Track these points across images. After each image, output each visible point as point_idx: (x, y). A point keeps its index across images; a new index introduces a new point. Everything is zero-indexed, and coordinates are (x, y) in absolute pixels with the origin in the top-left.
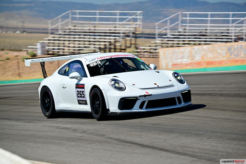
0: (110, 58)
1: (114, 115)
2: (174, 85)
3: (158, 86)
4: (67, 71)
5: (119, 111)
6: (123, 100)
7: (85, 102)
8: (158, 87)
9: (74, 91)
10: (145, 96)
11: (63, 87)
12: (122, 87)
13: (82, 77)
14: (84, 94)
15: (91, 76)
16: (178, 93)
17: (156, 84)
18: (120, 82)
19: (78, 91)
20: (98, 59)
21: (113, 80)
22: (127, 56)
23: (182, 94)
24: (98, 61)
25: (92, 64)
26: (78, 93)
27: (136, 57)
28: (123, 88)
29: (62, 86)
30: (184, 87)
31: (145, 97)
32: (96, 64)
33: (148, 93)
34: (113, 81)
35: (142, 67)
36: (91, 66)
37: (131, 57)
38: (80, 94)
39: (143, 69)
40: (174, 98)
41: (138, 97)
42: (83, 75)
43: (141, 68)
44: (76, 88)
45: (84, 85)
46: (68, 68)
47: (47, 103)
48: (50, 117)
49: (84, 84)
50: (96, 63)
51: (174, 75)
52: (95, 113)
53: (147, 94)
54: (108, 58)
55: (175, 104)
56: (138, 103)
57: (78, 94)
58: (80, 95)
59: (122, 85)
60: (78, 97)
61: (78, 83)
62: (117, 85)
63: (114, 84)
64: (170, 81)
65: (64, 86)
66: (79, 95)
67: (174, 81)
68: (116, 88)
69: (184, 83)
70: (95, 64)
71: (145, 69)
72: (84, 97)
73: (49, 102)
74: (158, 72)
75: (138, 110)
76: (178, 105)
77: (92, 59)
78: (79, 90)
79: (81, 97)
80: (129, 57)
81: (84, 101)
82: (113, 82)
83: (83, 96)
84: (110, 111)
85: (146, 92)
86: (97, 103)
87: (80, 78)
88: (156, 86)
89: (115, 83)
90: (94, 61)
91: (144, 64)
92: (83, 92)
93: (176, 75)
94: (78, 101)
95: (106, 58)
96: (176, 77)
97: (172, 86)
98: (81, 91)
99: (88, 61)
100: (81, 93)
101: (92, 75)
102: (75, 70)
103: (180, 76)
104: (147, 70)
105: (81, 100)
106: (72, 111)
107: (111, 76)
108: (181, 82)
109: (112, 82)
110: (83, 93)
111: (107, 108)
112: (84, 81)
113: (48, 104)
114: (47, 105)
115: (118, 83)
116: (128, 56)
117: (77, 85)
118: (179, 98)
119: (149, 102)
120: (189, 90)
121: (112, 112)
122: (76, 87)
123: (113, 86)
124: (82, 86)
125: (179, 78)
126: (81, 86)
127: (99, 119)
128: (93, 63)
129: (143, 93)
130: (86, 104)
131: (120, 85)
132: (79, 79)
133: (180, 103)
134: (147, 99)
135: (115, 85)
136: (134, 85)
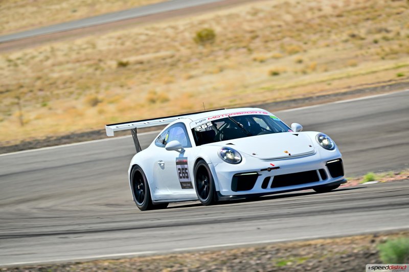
0: (227, 117)
2: (315, 152)
3: (290, 154)
4: (166, 140)
5: (233, 193)
7: (189, 185)
8: (290, 157)
9: (174, 169)
10: (269, 169)
12: (237, 158)
14: (187, 173)
15: (197, 145)
17: (287, 152)
19: (179, 169)
20: (209, 119)
21: (224, 149)
22: (255, 112)
23: (327, 165)
24: (208, 122)
25: (200, 127)
26: (180, 171)
27: (269, 114)
29: (159, 162)
30: (332, 154)
31: (269, 171)
32: (206, 127)
33: (273, 165)
36: (198, 130)
40: (315, 172)
41: (259, 171)
42: (186, 145)
44: (177, 163)
45: (187, 158)
50: (206, 125)
51: (319, 138)
54: (225, 117)
55: (318, 180)
57: (180, 173)
58: (183, 175)
59: (238, 155)
60: (181, 177)
62: (230, 156)
64: (310, 146)
65: (162, 163)
66: (181, 175)
67: (317, 147)
68: (228, 160)
69: (333, 149)
70: (204, 127)
72: (187, 177)
74: (297, 135)
76: (322, 182)
77: (200, 120)
78: (179, 166)
79: (184, 177)
80: (258, 114)
81: (188, 183)
83: (186, 175)
84: (221, 194)
85: (271, 164)
87: (182, 149)
88: (287, 155)
90: (203, 122)
92: (186, 169)
93: (321, 138)
94: (181, 183)
95: (221, 117)
96: (321, 141)
97: (312, 154)
98: (183, 169)
100: (184, 171)
101: (198, 143)
103: (328, 139)
105: (184, 183)
107: (224, 144)
108: (328, 147)
110: (187, 171)
111: (217, 190)
112: (187, 153)
115: (232, 153)
118: (322, 171)
120: (340, 159)
125: (325, 141)
130: (191, 187)
132: (180, 150)
133: (324, 177)
134: (272, 174)
135: (227, 155)
136: (254, 154)
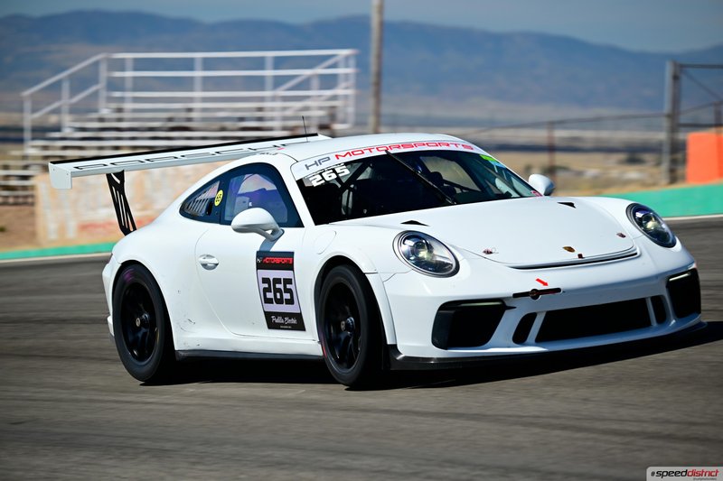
0: (384, 153)
1: (416, 368)
2: (638, 251)
3: (580, 256)
4: (217, 204)
5: (437, 353)
6: (452, 312)
7: (294, 321)
8: (582, 262)
9: (250, 280)
10: (535, 294)
11: (205, 266)
12: (446, 261)
13: (282, 225)
14: (290, 291)
15: (317, 222)
16: (655, 282)
17: (570, 249)
18: (434, 244)
19: (265, 280)
20: (337, 156)
21: (409, 235)
22: (444, 144)
23: (670, 286)
24: (337, 166)
25: (319, 178)
26: (266, 285)
27: (477, 150)
28: (448, 264)
29: (201, 259)
30: (673, 258)
31: (535, 298)
32: (334, 176)
33: (545, 284)
34: (408, 238)
35: (501, 186)
36: (315, 184)
37: (461, 149)
38: (277, 291)
39: (507, 196)
40: (643, 301)
41: (508, 298)
43: (496, 192)
44: (259, 266)
45: (291, 254)
46: (221, 192)
47: (139, 329)
48: (152, 379)
49: (293, 253)
50: (334, 171)
51: (634, 216)
52: (339, 362)
53: (540, 287)
54: (376, 153)
55: (646, 324)
56: (509, 322)
57: (266, 290)
58: (275, 296)
59: (446, 253)
60: (268, 301)
61: (265, 249)
62: (423, 254)
63: (414, 251)
64: (623, 236)
65: (211, 261)
66: (270, 295)
67: (637, 238)
68: (422, 265)
69: (673, 244)
70: (329, 177)
71: (514, 194)
72: (291, 302)
73: (150, 325)
74: (571, 205)
75: (509, 347)
76: (657, 329)
77: (317, 159)
78: (272, 274)
79: (280, 301)
80: (452, 148)
81: (291, 315)
82: (410, 243)
83: (286, 296)
84: (400, 353)
85: (538, 280)
86: (347, 325)
87: (274, 232)
88: (573, 257)
89: (418, 246)
90: (325, 165)
91: (506, 175)
92: (288, 281)
93: (639, 215)
94: (268, 315)
95: (367, 155)
96: (640, 223)
97: (630, 255)
98: (277, 281)
99: (302, 165)
100: (278, 286)
101: (320, 219)
102: (248, 199)
103: (656, 219)
104: (522, 196)
105: (277, 314)
106: (241, 356)
107: (396, 222)
108: (661, 239)
109: (407, 242)
110: (288, 286)
111: (389, 342)
112: (289, 240)
113: (144, 330)
114: (140, 335)
115: (430, 248)
116: (448, 145)
117: (259, 254)
118: (657, 300)
119: (550, 315)
120: (694, 272)
121: (407, 359)
122: (257, 263)
123: (409, 259)
124: (286, 261)
125: (650, 225)
126: (277, 260)
127: (356, 385)
128: (321, 174)
129: (528, 282)
130: (300, 326)
131: (435, 252)
132: (270, 232)
133: (662, 319)
134: (542, 307)
135: (418, 253)
136: (489, 252)
